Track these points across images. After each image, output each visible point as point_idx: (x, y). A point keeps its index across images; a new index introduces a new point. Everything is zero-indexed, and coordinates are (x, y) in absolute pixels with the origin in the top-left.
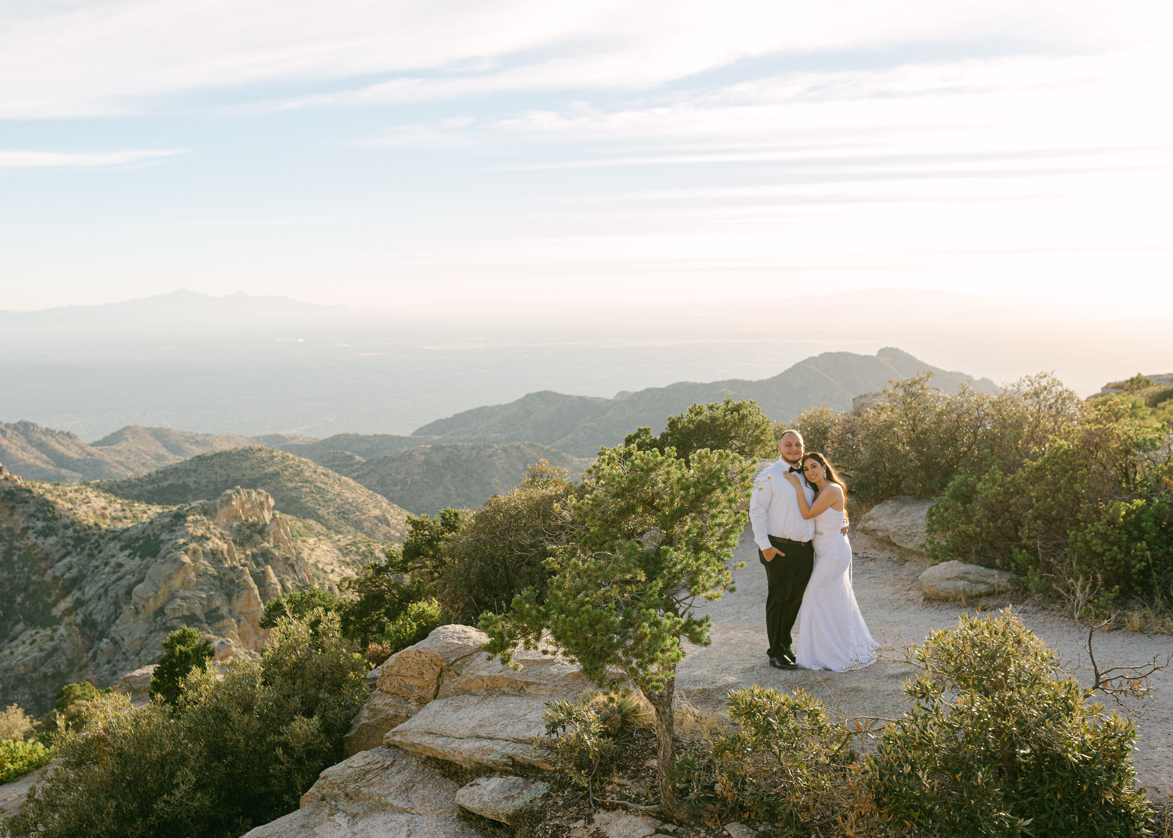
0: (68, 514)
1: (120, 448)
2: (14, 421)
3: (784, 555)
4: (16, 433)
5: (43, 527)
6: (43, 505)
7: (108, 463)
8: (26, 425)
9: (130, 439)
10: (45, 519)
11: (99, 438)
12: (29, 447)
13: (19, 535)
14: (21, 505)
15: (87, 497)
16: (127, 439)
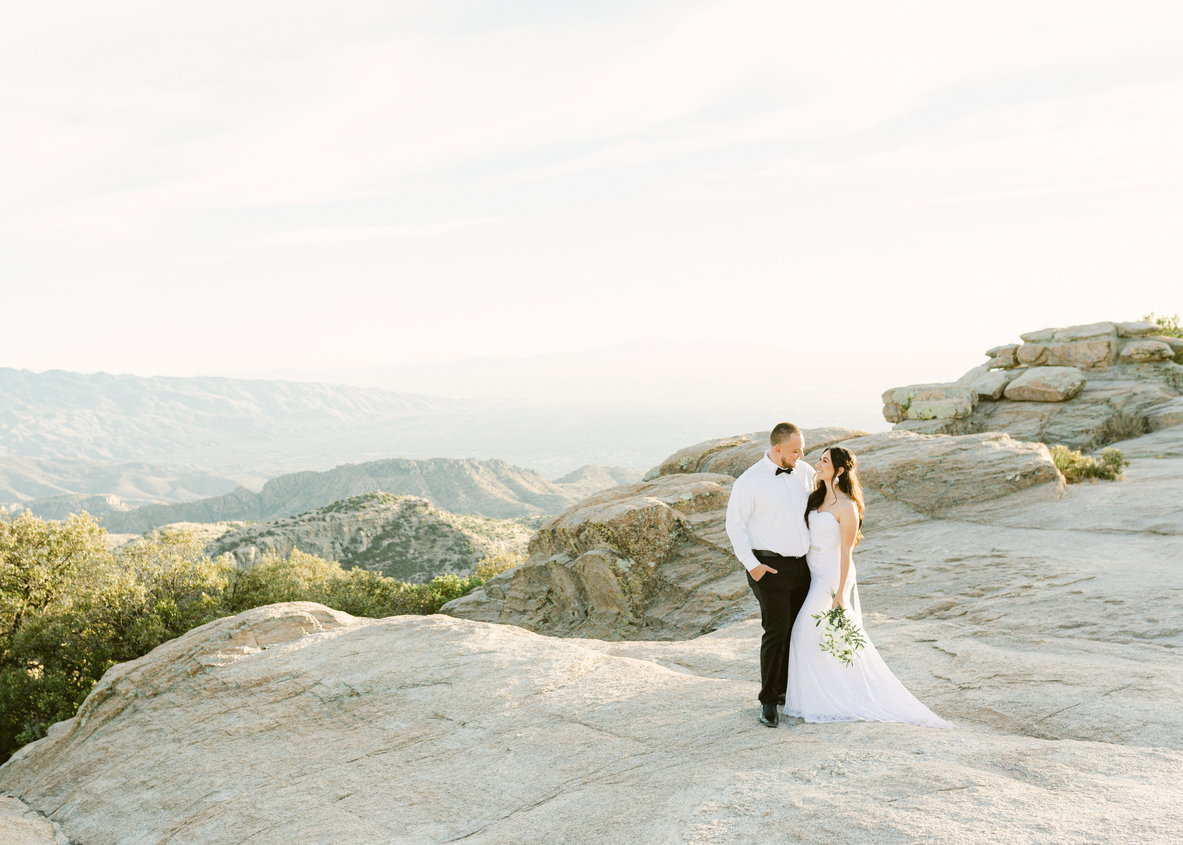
0: (481, 548)
1: (578, 486)
2: (486, 458)
3: (776, 572)
4: (488, 469)
5: (459, 560)
6: (460, 539)
7: (566, 499)
8: (496, 462)
9: (589, 477)
10: (461, 553)
11: (562, 476)
12: (498, 482)
13: (437, 566)
14: (441, 538)
15: (512, 532)
16: (586, 477)
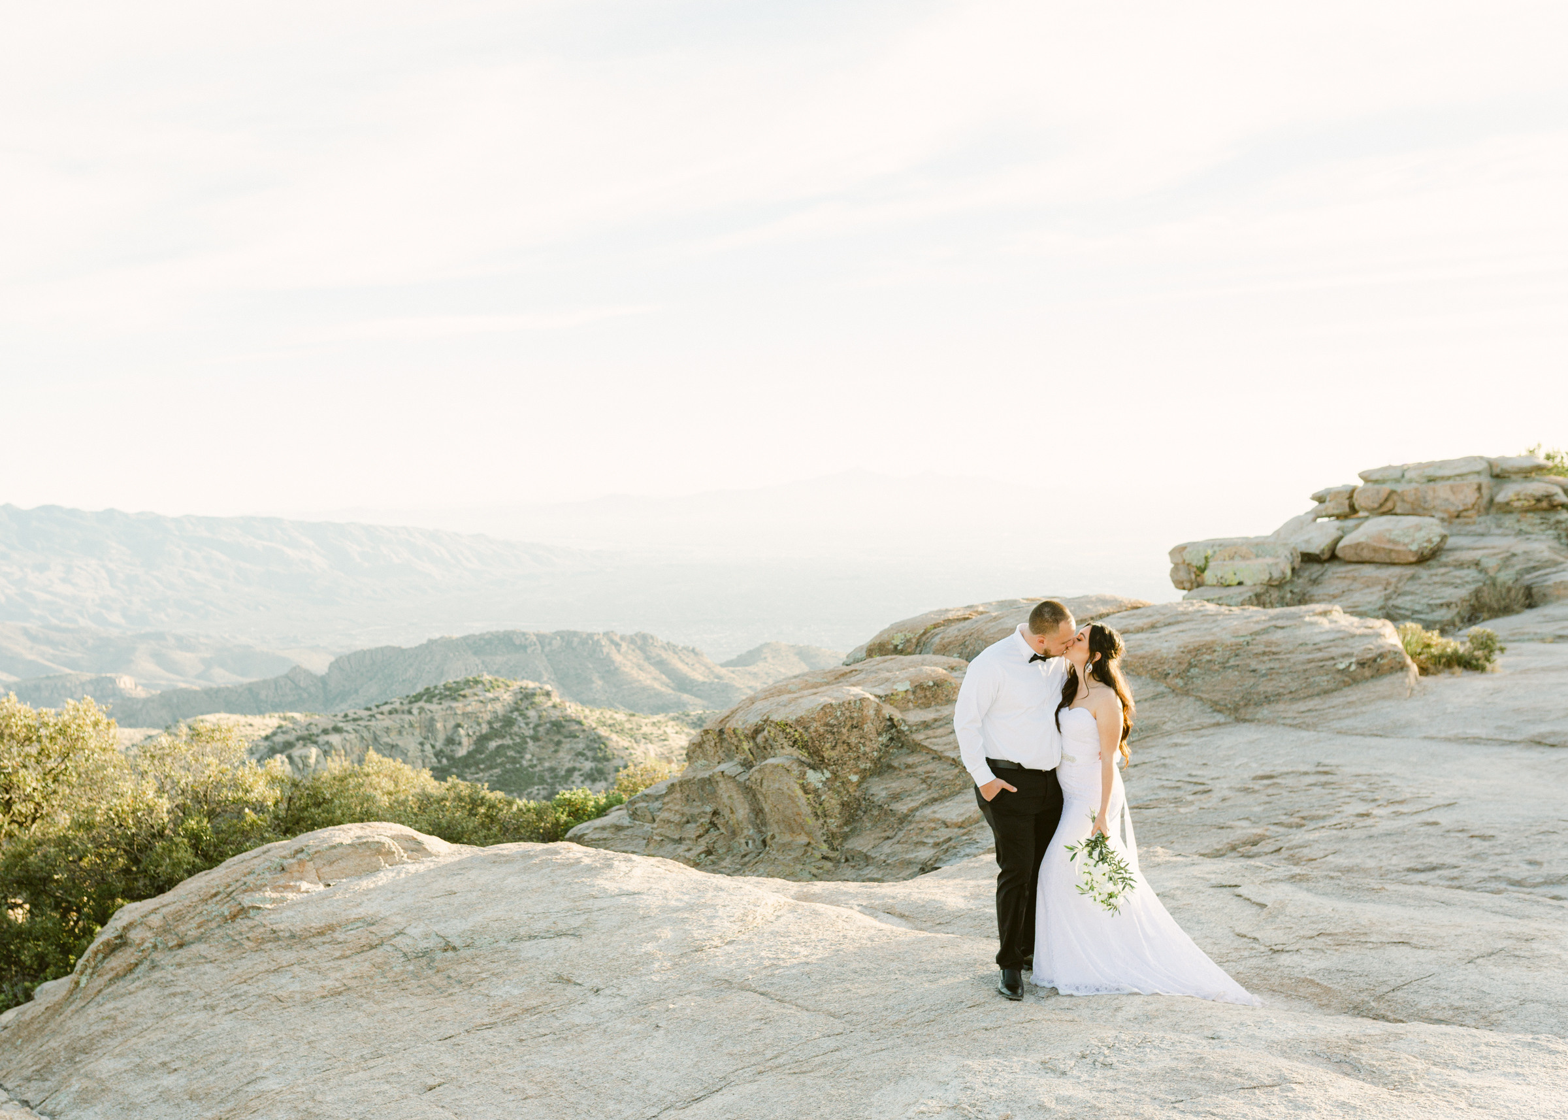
0: (623, 754)
1: (756, 670)
2: (630, 632)
3: (1015, 790)
4: (632, 647)
5: (592, 769)
6: (594, 741)
7: (738, 689)
8: (644, 637)
9: (769, 660)
10: (595, 759)
11: (734, 657)
12: (646, 664)
13: (562, 777)
14: (568, 740)
15: (665, 732)
16: (765, 658)
